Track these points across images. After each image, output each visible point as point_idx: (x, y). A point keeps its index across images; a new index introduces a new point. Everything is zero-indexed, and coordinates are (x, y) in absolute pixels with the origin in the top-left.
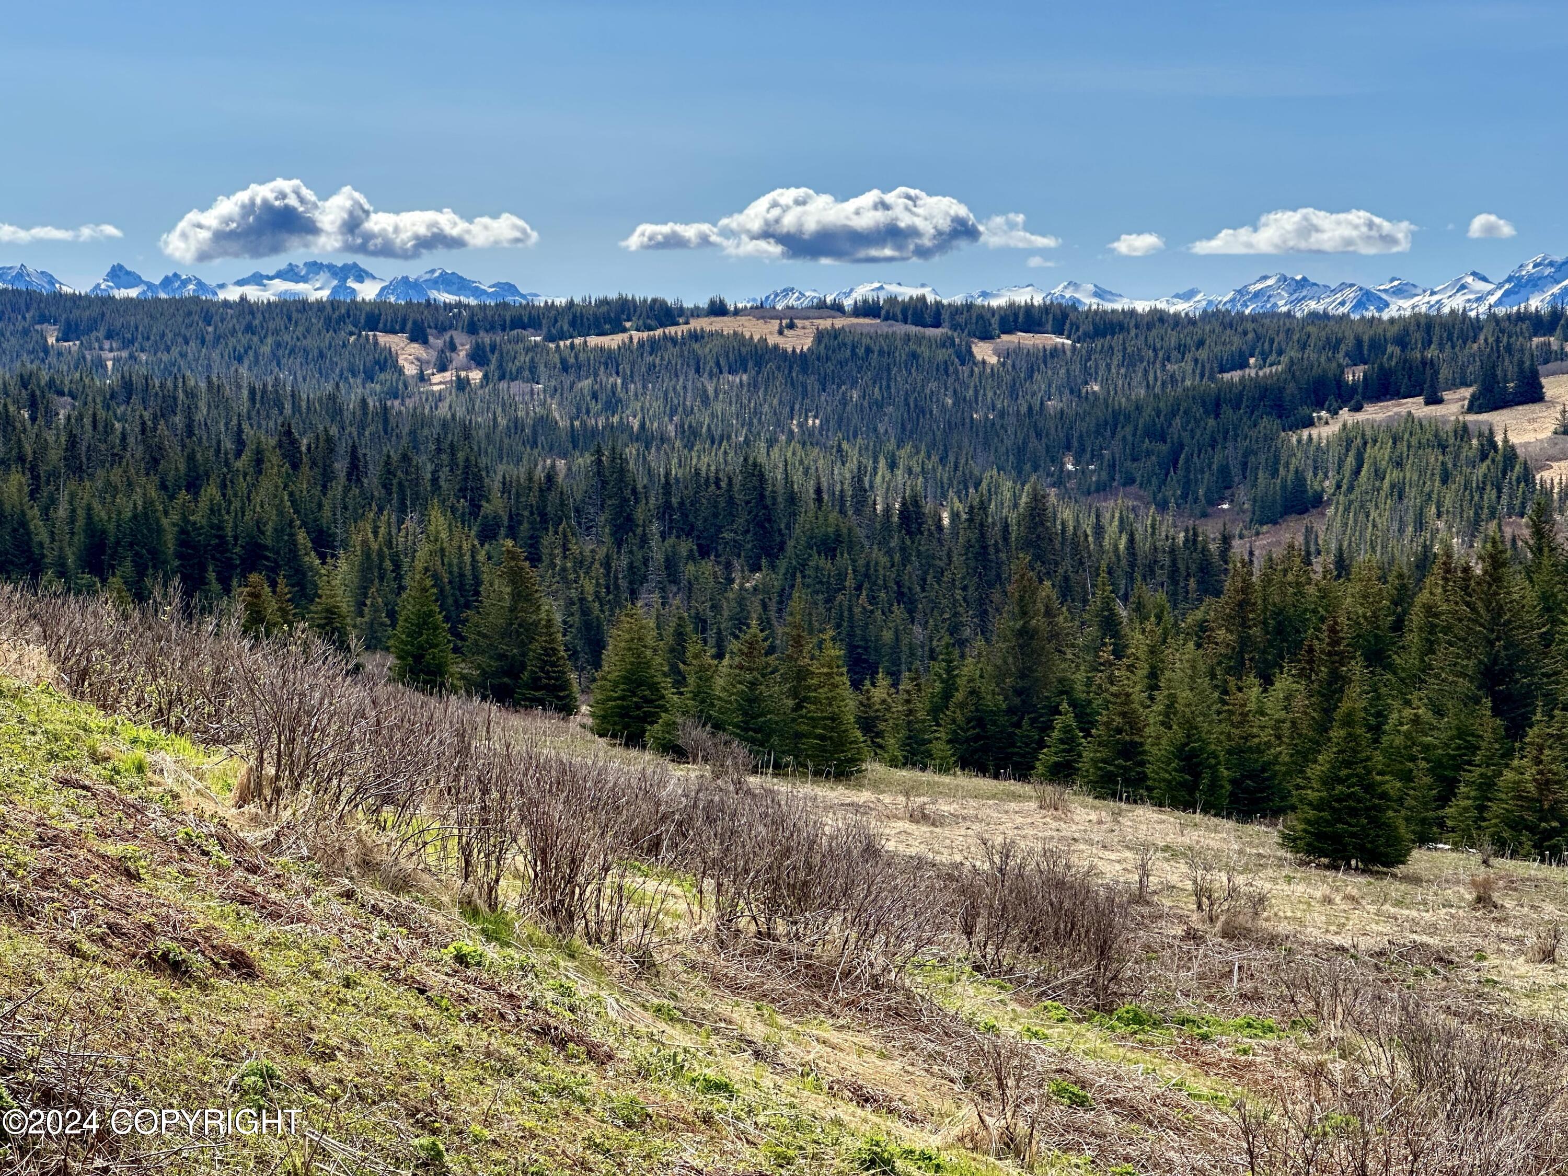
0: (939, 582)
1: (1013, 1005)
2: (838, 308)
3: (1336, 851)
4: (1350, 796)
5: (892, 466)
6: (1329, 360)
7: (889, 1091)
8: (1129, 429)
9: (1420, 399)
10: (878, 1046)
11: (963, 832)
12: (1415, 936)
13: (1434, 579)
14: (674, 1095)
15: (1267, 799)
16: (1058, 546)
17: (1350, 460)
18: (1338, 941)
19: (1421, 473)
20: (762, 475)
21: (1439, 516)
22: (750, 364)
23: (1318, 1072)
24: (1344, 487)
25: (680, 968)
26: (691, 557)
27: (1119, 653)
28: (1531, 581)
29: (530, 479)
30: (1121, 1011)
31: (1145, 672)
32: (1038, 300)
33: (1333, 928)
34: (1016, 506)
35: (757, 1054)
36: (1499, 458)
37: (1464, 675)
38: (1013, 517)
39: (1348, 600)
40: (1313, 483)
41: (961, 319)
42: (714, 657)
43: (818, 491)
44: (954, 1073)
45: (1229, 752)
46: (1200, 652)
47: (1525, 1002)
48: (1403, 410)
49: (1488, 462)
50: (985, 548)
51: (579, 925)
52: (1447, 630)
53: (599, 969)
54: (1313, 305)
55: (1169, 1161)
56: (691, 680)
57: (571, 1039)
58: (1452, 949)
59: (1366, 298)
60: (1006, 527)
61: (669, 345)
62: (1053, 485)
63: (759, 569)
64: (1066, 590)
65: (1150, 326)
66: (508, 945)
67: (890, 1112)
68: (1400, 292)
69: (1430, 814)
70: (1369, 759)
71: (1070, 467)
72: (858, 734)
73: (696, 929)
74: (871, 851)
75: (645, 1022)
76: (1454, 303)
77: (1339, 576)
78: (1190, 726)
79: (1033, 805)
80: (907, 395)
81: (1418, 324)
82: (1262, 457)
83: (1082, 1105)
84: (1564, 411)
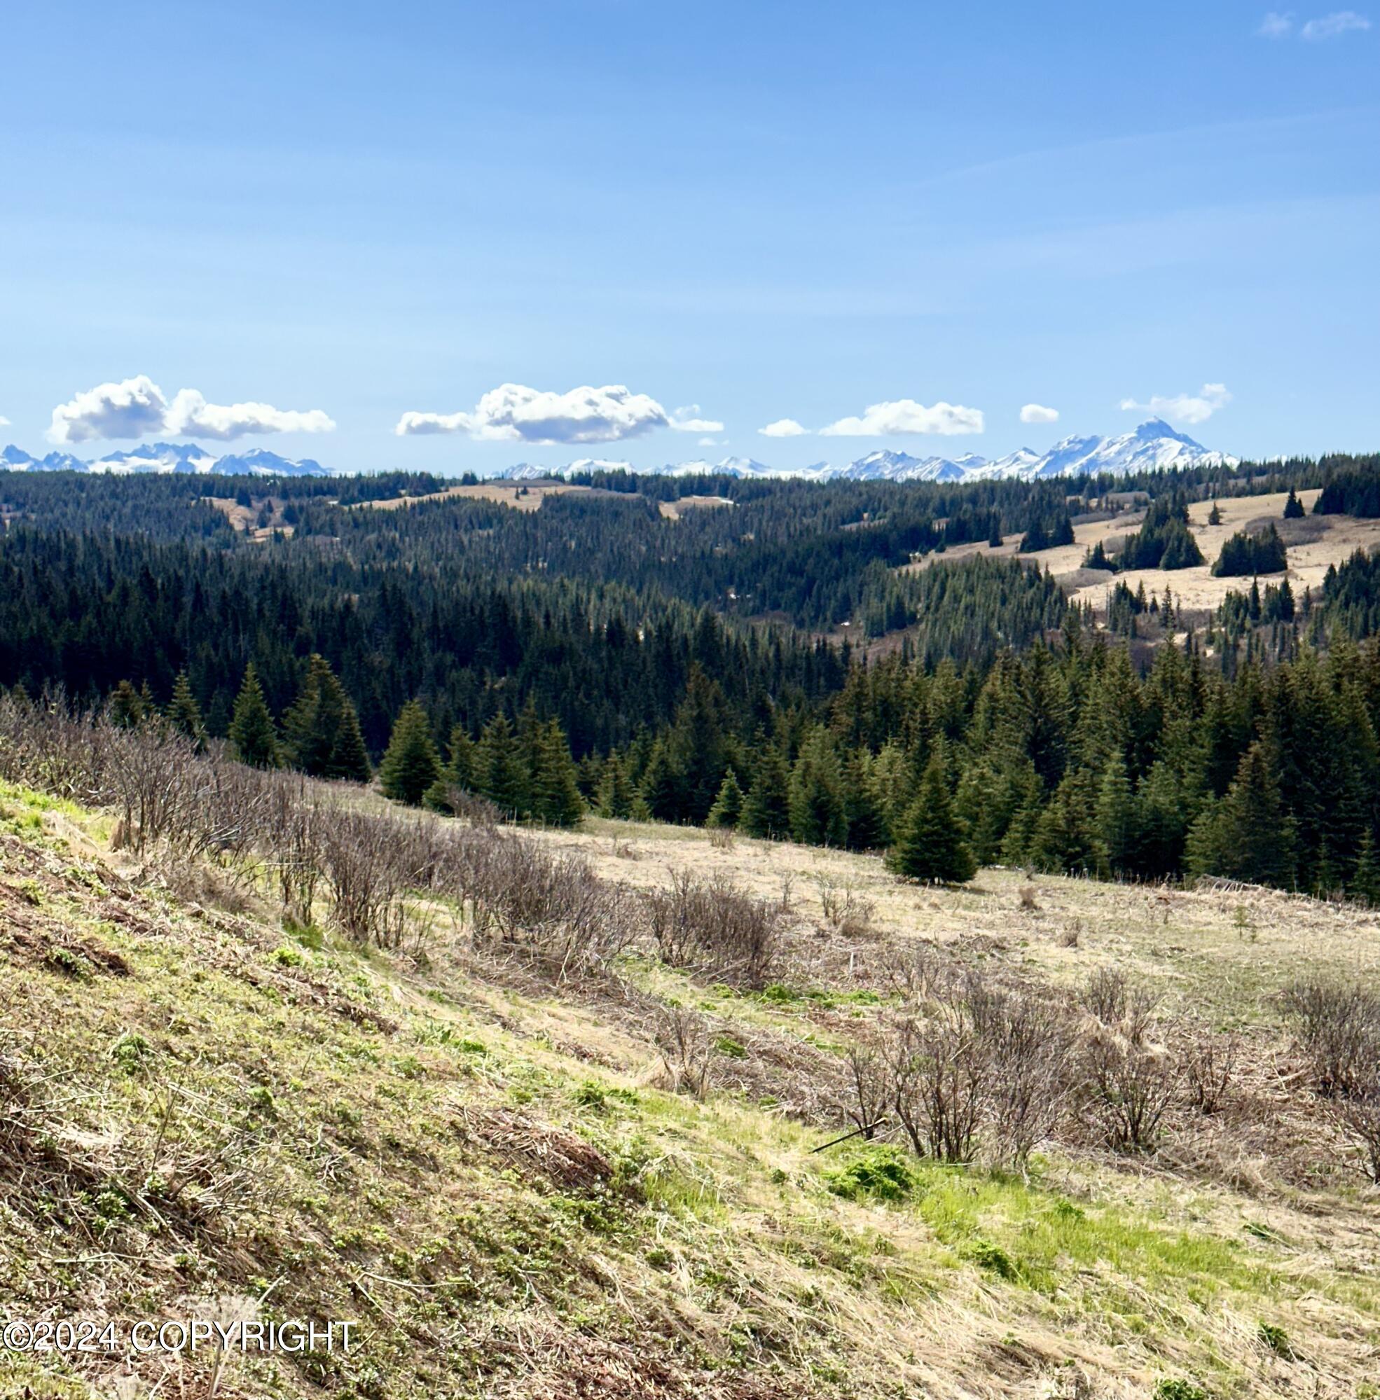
0: (637, 682)
1: (691, 987)
2: (559, 479)
3: (924, 872)
4: (934, 833)
5: (601, 596)
6: (922, 514)
7: (600, 1049)
8: (776, 568)
9: (987, 543)
10: (593, 1017)
11: (656, 863)
12: (979, 931)
13: (996, 674)
14: (442, 1055)
15: (876, 836)
16: (723, 654)
17: (936, 589)
18: (925, 936)
19: (987, 597)
20: (505, 606)
21: (999, 628)
22: (495, 521)
23: (908, 1027)
24: (932, 609)
25: (447, 965)
26: (453, 666)
27: (769, 732)
28: (1064, 675)
29: (332, 608)
30: (769, 989)
31: (788, 746)
32: (708, 472)
33: (922, 927)
34: (693, 625)
35: (504, 1025)
36: (1042, 586)
37: (1016, 743)
38: (690, 634)
39: (935, 691)
40: (909, 607)
41: (651, 486)
42: (471, 739)
43: (547, 617)
44: (648, 1035)
45: (849, 803)
46: (828, 730)
47: (1056, 975)
48: (974, 551)
49: (1034, 589)
50: (670, 657)
51: (372, 935)
52: (1005, 711)
53: (386, 966)
54: (911, 474)
55: (802, 1093)
56: (455, 756)
57: (366, 1016)
58: (1005, 939)
59: (948, 468)
60: (685, 640)
61: (434, 507)
62: (720, 610)
63: (505, 675)
64: (729, 686)
65: (791, 491)
66: (320, 950)
67: (601, 1063)
68: (972, 463)
69: (991, 844)
70: (948, 804)
71: (733, 596)
72: (579, 793)
73: (459, 936)
74: (588, 879)
75: (421, 1003)
76: (1010, 471)
77: (927, 674)
78: (820, 783)
79: (707, 844)
80: (612, 544)
81: (985, 488)
82: (873, 587)
83: (740, 1055)
84: (1089, 551)
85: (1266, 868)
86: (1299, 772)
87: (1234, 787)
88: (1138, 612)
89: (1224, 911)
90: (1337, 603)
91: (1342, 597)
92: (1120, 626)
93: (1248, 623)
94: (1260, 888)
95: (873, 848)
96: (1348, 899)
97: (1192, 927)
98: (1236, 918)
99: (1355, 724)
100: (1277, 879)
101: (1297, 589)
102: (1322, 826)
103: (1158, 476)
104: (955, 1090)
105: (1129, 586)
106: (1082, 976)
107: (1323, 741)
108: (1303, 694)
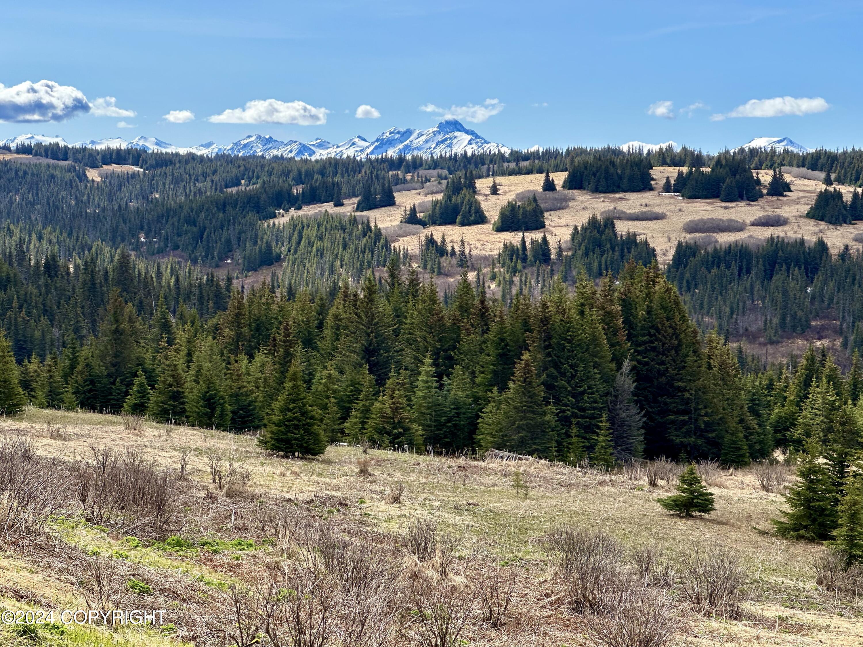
0: (68, 304)
1: (108, 539)
2: (7, 149)
3: (287, 448)
4: (295, 418)
5: (40, 238)
6: (284, 182)
7: (35, 591)
8: (175, 219)
9: (332, 204)
10: (30, 566)
11: (81, 443)
12: (328, 492)
13: (339, 300)
15: (251, 421)
16: (136, 283)
17: (295, 236)
18: (288, 496)
19: (333, 243)
21: (342, 266)
23: (276, 567)
24: (292, 251)
27: (170, 342)
28: (389, 301)
30: (170, 540)
31: (185, 353)
32: (124, 146)
33: (285, 489)
34: (112, 261)
36: (372, 235)
37: (355, 352)
38: (110, 267)
39: (294, 312)
40: (276, 249)
41: (80, 156)
44: (73, 579)
45: (231, 396)
46: (215, 341)
47: (385, 525)
48: (323, 209)
49: (367, 237)
50: (94, 284)
52: (346, 328)
54: (275, 152)
55: (194, 621)
58: (347, 498)
59: (303, 148)
60: (106, 272)
62: (133, 250)
64: (141, 308)
65: (187, 162)
67: (36, 603)
68: (321, 146)
69: (337, 427)
70: (304, 398)
71: (143, 240)
72: (21, 390)
74: (27, 456)
76: (349, 152)
77: (289, 299)
78: (209, 382)
79: (122, 427)
80: (48, 199)
81: (330, 164)
82: (249, 235)
83: (146, 592)
84: (406, 211)
85: (534, 444)
86: (557, 374)
87: (511, 385)
88: (442, 256)
89: (505, 475)
90: (580, 253)
91: (583, 248)
92: (429, 267)
93: (519, 266)
94: (531, 459)
95: (249, 430)
96: (592, 466)
97: (482, 487)
98: (514, 481)
99: (595, 340)
100: (543, 451)
101: (552, 243)
102: (573, 413)
103: (454, 159)
104: (310, 615)
105: (435, 237)
106: (404, 525)
107: (573, 351)
108: (558, 317)
